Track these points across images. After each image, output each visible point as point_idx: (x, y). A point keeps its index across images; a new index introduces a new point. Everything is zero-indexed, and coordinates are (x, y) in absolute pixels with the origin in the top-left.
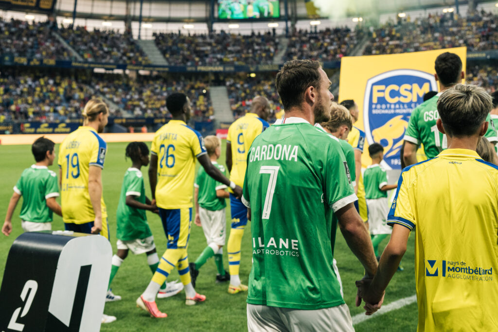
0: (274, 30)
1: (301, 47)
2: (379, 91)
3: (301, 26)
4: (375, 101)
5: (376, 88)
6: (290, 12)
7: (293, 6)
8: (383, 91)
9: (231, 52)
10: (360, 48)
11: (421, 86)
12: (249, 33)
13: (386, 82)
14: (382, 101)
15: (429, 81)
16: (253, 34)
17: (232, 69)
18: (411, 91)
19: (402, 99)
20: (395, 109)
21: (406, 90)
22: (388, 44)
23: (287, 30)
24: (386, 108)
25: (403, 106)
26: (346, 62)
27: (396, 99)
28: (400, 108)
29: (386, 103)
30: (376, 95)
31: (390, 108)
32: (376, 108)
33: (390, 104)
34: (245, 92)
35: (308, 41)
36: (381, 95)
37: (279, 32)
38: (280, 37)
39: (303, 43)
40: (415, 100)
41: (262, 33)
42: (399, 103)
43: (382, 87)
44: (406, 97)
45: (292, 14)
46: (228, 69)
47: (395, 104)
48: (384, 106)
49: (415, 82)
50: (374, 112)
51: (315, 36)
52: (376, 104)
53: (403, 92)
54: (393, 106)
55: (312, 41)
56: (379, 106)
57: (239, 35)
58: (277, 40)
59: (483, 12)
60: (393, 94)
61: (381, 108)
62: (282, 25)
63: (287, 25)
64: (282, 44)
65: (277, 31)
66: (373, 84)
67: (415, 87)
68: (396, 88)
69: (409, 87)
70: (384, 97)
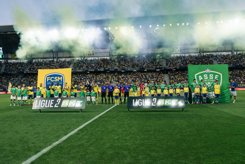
1: (10, 67)
2: (49, 78)
3: (9, 61)
4: (48, 81)
5: (48, 78)
6: (6, 57)
7: (7, 55)
8: (50, 78)
11: (60, 78)
13: (51, 76)
14: (49, 81)
15: (62, 76)
18: (57, 78)
19: (55, 81)
21: (56, 78)
22: (35, 68)
25: (55, 82)
26: (39, 70)
27: (53, 81)
30: (48, 79)
32: (48, 83)
35: (12, 66)
36: (49, 79)
37: (3, 62)
38: (3, 64)
39: (10, 66)
40: (58, 81)
42: (54, 81)
43: (50, 77)
44: (56, 80)
45: (7, 58)
48: (50, 82)
49: (58, 76)
50: (47, 84)
51: (14, 64)
52: (48, 82)
53: (55, 79)
55: (13, 66)
56: (49, 82)
58: (2, 65)
59: (60, 60)
60: (52, 79)
61: (49, 83)
62: (4, 60)
63: (5, 61)
64: (3, 66)
65: (2, 62)
66: (47, 77)
67: (59, 77)
68: (53, 78)
69: (57, 77)
70: (50, 80)
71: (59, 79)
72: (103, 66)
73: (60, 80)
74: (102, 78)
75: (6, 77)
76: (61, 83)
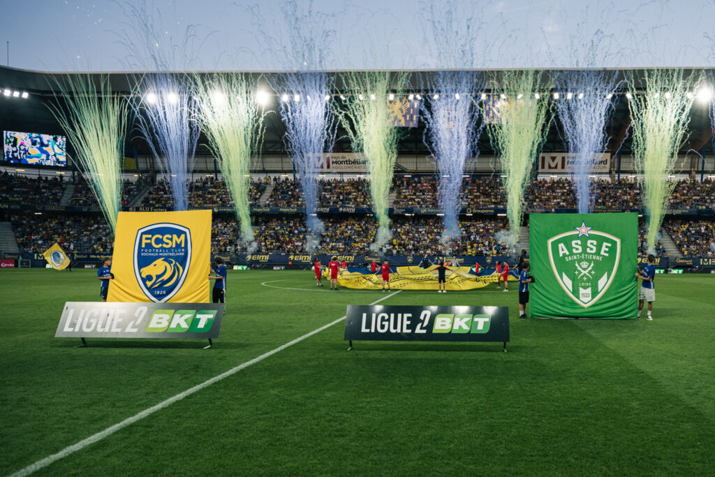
0: (61, 176)
1: (87, 193)
2: (147, 239)
4: (143, 246)
5: (144, 236)
6: (77, 164)
8: (150, 239)
9: (17, 192)
10: (139, 198)
12: (36, 177)
15: (185, 233)
16: (40, 178)
17: (18, 207)
18: (171, 239)
19: (164, 246)
20: (159, 253)
21: (168, 238)
22: (162, 197)
23: (73, 177)
24: (152, 252)
25: (165, 251)
27: (160, 245)
28: (162, 252)
29: (152, 248)
30: (144, 241)
31: (155, 252)
32: (144, 252)
33: (156, 248)
34: (31, 227)
36: (149, 241)
37: (66, 179)
38: (68, 183)
39: (89, 190)
40: (174, 246)
41: (50, 178)
43: (150, 236)
44: (167, 244)
45: (79, 166)
46: (13, 207)
47: (159, 249)
48: (150, 250)
50: (142, 254)
52: (144, 249)
53: (165, 240)
54: (157, 251)
56: (146, 250)
57: (26, 178)
58: (64, 186)
60: (158, 241)
61: (148, 252)
62: (70, 173)
63: (74, 174)
64: (68, 189)
65: (64, 178)
66: (143, 234)
67: (175, 237)
68: (160, 237)
69: (170, 236)
70: (151, 243)
71: (176, 242)
72: (355, 199)
73: (179, 243)
74: (349, 232)
75: (75, 221)
76: (181, 252)
